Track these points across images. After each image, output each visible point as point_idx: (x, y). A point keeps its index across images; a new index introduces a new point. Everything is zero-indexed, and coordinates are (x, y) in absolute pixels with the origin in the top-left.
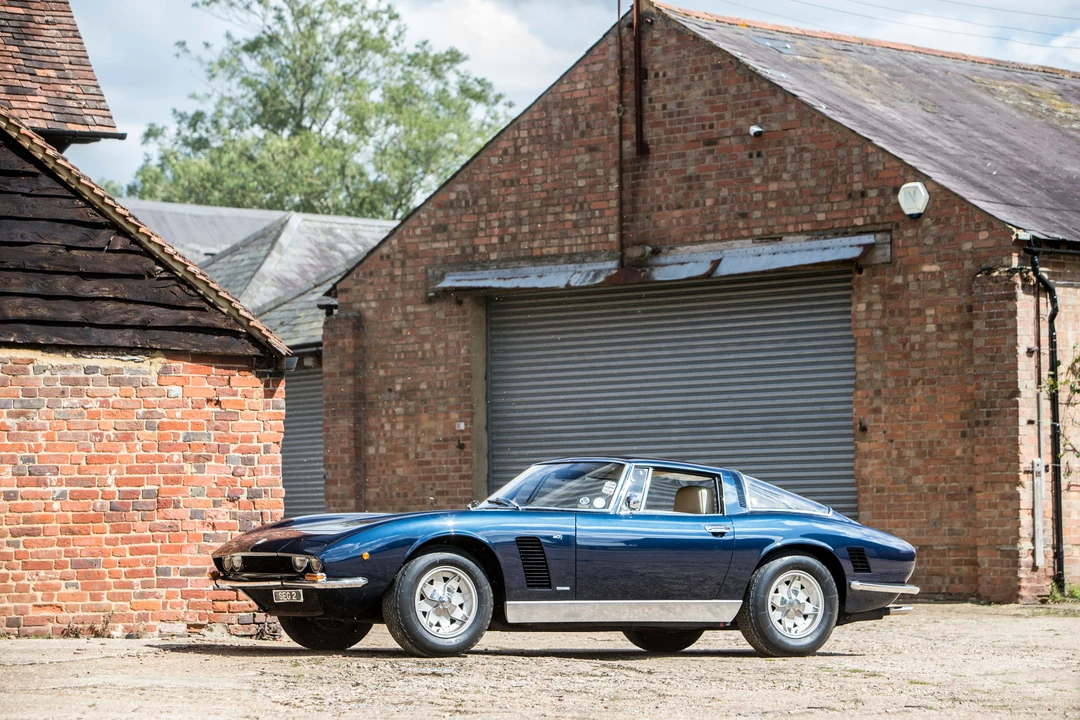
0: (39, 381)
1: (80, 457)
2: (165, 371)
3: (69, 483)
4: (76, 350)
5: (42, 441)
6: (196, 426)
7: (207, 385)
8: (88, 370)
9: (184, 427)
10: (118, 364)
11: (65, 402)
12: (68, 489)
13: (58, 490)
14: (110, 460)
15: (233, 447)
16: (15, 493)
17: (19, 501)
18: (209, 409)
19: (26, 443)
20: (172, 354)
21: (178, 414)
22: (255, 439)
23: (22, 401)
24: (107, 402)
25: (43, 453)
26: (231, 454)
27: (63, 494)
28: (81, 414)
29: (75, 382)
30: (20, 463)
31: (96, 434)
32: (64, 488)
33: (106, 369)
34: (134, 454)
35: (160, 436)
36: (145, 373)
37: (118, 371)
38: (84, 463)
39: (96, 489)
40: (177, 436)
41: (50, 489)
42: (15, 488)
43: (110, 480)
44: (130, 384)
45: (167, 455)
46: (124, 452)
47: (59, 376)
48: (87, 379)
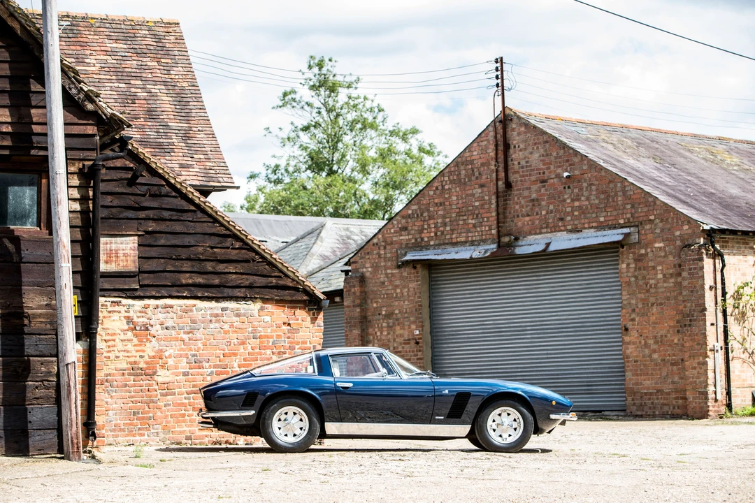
0: (197, 315)
1: (220, 354)
2: (262, 309)
3: (215, 366)
4: (217, 299)
5: (200, 345)
6: (278, 336)
7: (283, 316)
8: (223, 309)
9: (272, 337)
10: (238, 306)
11: (212, 326)
12: (214, 370)
13: (209, 370)
14: (235, 355)
15: (297, 347)
16: (188, 372)
17: (190, 376)
18: (285, 328)
19: (193, 347)
20: (265, 300)
21: (269, 331)
22: (308, 343)
23: (190, 326)
24: (233, 325)
25: (201, 352)
26: (296, 350)
27: (212, 372)
28: (220, 332)
29: (217, 315)
30: (190, 357)
31: (228, 342)
32: (212, 369)
33: (232, 309)
34: (247, 352)
35: (260, 342)
36: (252, 310)
37: (238, 309)
38: (222, 356)
39: (228, 369)
40: (268, 342)
41: (205, 370)
42: (188, 370)
43: (236, 365)
44: (244, 316)
45: (263, 351)
46: (242, 350)
47: (209, 312)
48: (222, 314)
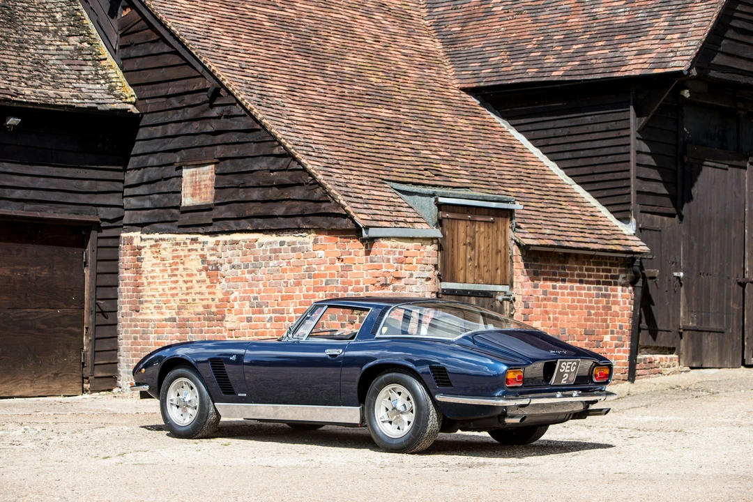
0: (259, 251)
1: (278, 296)
2: (315, 242)
3: (274, 311)
4: (278, 231)
5: (261, 287)
6: (332, 275)
7: (336, 249)
8: (282, 243)
9: (325, 276)
10: (301, 239)
11: (271, 264)
12: (273, 315)
13: (269, 316)
14: (291, 298)
15: (350, 288)
16: (251, 318)
17: (253, 323)
18: (338, 264)
19: (254, 288)
20: (319, 231)
21: (323, 268)
23: (253, 264)
24: (289, 262)
25: (262, 294)
26: (349, 292)
27: (271, 319)
28: (278, 270)
29: (275, 251)
30: (252, 300)
31: (284, 282)
32: (271, 315)
33: (288, 243)
34: (302, 294)
35: (314, 282)
36: (306, 243)
37: (294, 243)
38: (280, 300)
39: (285, 315)
40: (322, 281)
41: (265, 315)
42: (251, 315)
43: (291, 310)
44: (300, 251)
45: (317, 294)
46: (297, 293)
47: (268, 248)
48: (280, 249)
